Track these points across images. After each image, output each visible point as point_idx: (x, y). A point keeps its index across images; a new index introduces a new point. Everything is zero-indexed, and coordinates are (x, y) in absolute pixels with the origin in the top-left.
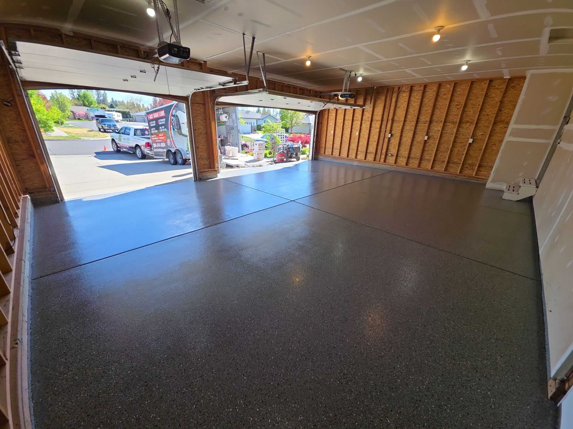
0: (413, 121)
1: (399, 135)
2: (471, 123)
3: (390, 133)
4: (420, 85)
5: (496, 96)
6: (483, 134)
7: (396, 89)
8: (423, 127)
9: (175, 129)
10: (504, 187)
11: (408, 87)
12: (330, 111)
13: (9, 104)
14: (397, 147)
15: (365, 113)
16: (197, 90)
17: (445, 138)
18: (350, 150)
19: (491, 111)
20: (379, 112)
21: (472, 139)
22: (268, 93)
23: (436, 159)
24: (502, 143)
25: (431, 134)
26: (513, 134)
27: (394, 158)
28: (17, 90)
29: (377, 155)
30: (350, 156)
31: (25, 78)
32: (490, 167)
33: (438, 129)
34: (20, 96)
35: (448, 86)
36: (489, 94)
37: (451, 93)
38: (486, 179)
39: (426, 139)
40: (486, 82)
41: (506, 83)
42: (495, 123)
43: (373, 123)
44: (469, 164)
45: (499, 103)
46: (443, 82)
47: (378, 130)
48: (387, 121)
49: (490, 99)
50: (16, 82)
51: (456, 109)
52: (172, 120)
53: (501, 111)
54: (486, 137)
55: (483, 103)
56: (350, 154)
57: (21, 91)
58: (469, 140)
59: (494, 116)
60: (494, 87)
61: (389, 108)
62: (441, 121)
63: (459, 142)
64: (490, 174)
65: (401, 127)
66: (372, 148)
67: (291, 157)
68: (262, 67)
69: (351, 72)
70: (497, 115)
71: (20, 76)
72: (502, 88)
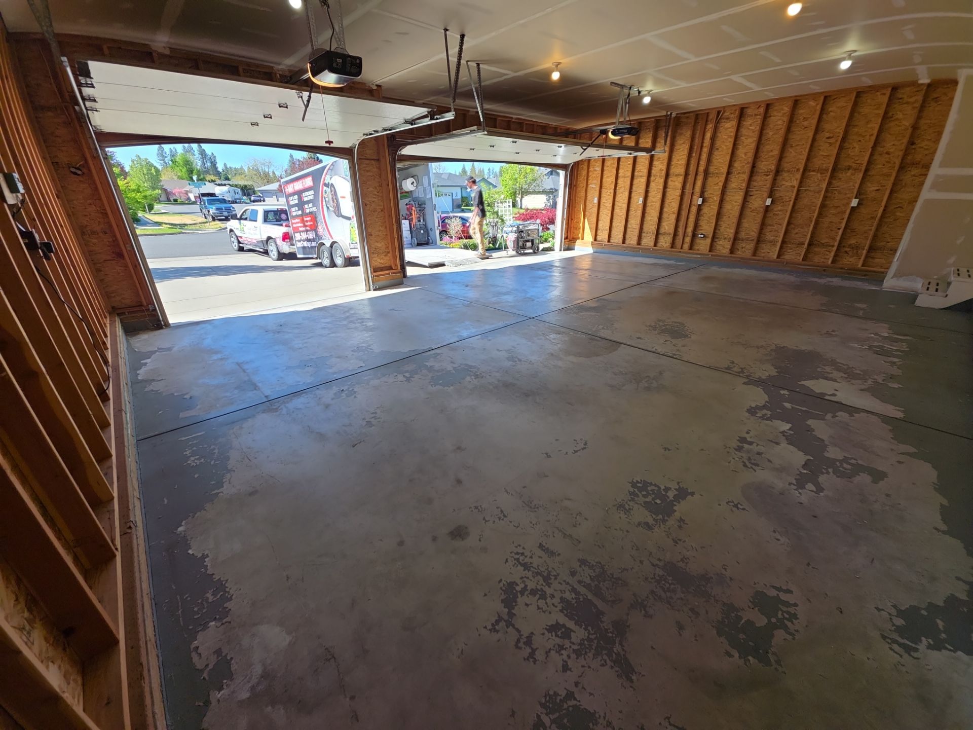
0: (744, 173)
1: (717, 199)
2: (855, 169)
3: (701, 197)
4: (758, 104)
5: (905, 117)
6: (877, 190)
7: (713, 116)
8: (763, 182)
9: (330, 208)
10: (918, 285)
11: (736, 110)
12: (592, 163)
13: (79, 172)
14: (714, 221)
15: (655, 163)
16: (367, 135)
17: (805, 201)
18: (628, 230)
19: (893, 145)
20: (681, 159)
21: (857, 200)
22: (486, 133)
23: (786, 240)
24: (915, 205)
25: (777, 195)
26: (935, 186)
27: (709, 241)
28: (89, 148)
29: (678, 237)
30: (627, 242)
31: (102, 128)
32: (891, 250)
33: (791, 184)
34: (95, 158)
35: (812, 103)
36: (890, 114)
37: (817, 116)
38: (883, 273)
39: (769, 204)
40: (884, 91)
41: (923, 92)
42: (902, 168)
43: (670, 179)
44: (850, 246)
45: (910, 130)
46: (801, 96)
47: (679, 192)
48: (696, 174)
49: (892, 124)
50: (88, 136)
51: (827, 145)
52: (324, 193)
53: (913, 144)
54: (884, 194)
55: (880, 131)
56: (627, 237)
57: (96, 149)
58: (851, 201)
59: (901, 153)
60: (900, 101)
61: (698, 152)
62: (798, 170)
63: (832, 205)
64: (891, 262)
65: (721, 184)
66: (668, 226)
67: (524, 247)
68: (476, 88)
69: (631, 87)
70: (906, 153)
71: (93, 124)
72: (916, 102)
